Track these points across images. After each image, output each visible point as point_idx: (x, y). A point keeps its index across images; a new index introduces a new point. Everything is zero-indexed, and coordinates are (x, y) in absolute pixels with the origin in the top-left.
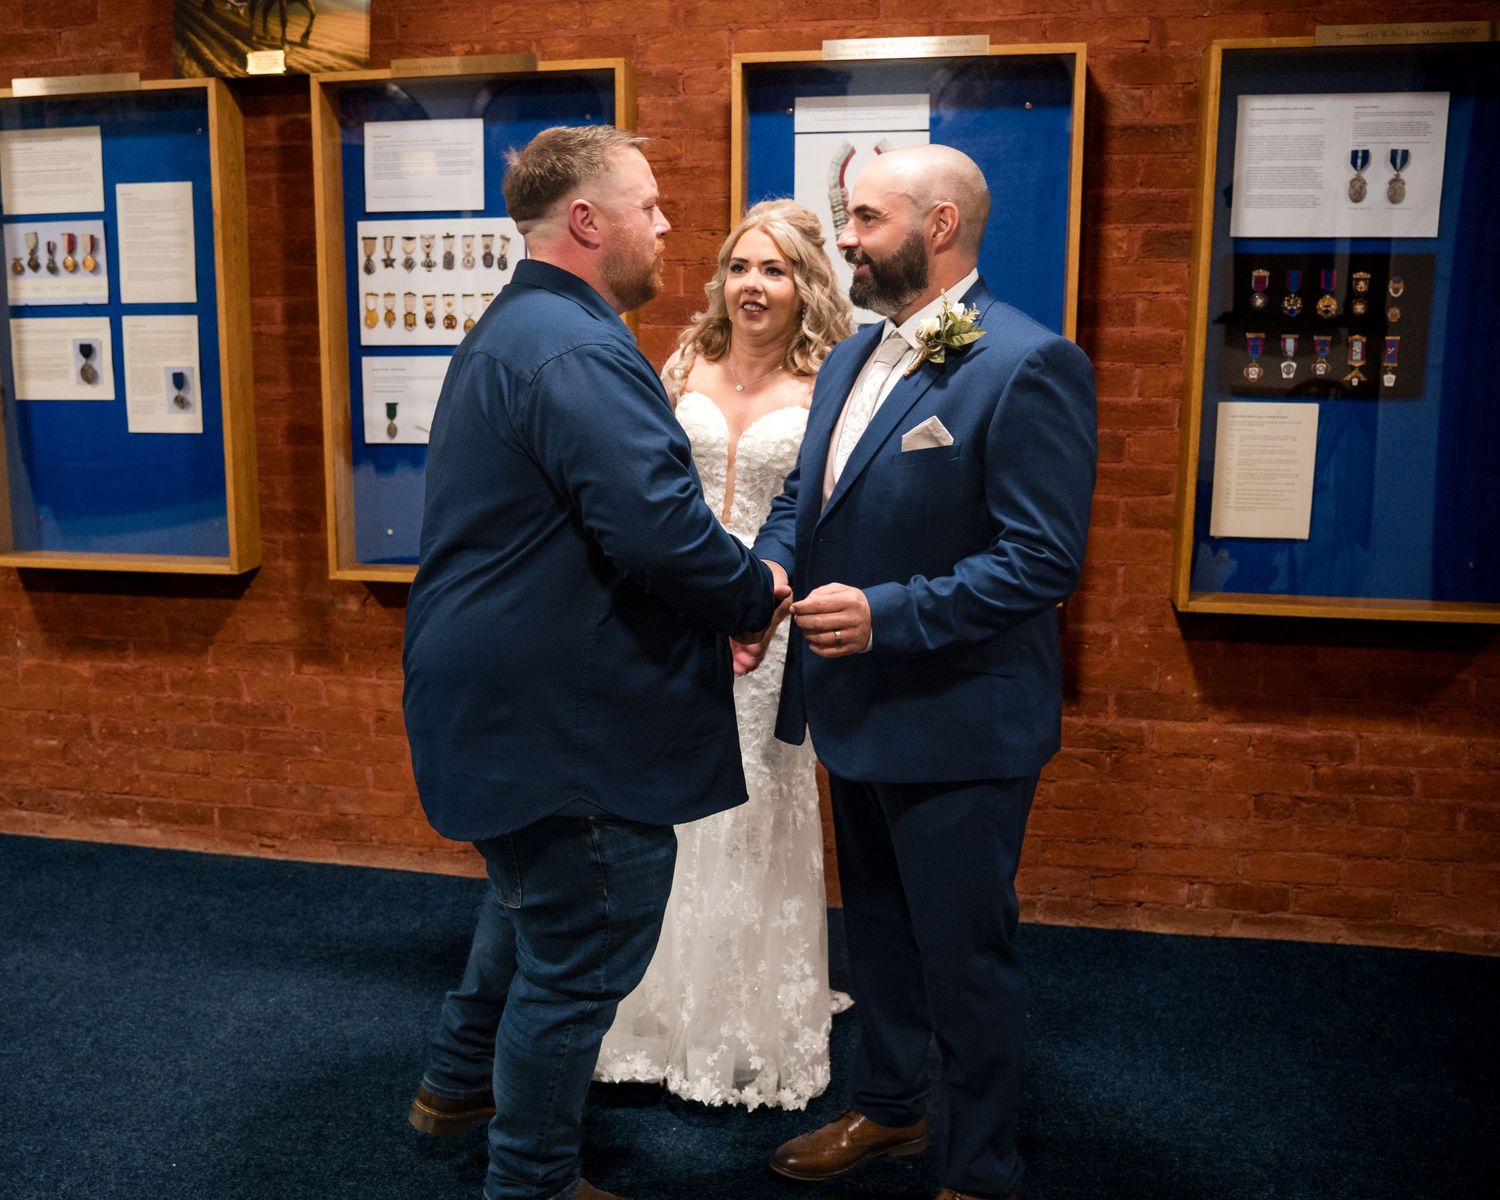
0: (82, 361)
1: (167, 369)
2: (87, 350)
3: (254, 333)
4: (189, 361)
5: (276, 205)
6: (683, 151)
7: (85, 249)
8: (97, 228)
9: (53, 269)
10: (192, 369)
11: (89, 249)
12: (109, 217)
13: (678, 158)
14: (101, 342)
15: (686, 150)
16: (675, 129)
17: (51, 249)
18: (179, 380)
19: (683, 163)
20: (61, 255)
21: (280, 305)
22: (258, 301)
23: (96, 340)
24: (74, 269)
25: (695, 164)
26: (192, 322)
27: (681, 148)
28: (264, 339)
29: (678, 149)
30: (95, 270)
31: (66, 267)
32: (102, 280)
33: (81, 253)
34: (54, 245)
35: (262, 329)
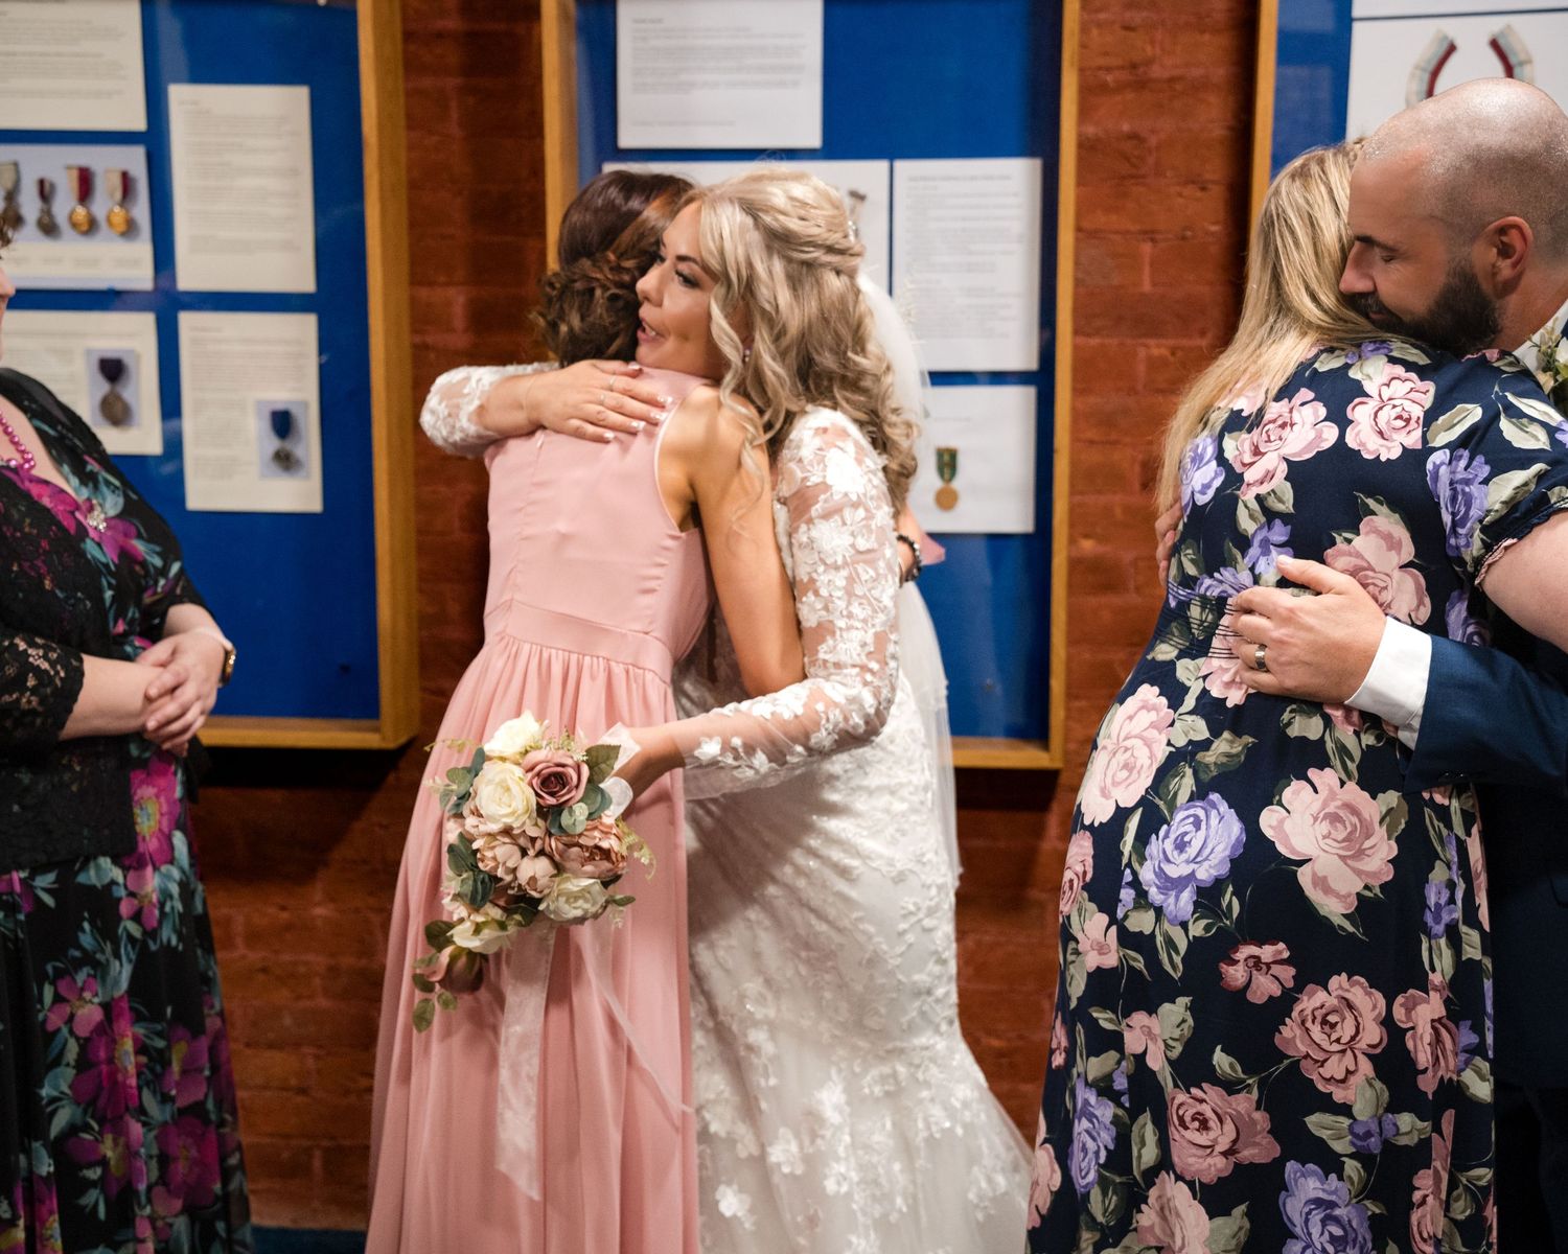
0: (104, 387)
1: (260, 404)
2: (113, 370)
3: (415, 346)
4: (302, 392)
5: (455, 130)
6: (1158, 51)
7: (112, 195)
8: (134, 159)
9: (49, 228)
10: (305, 405)
11: (118, 195)
12: (154, 140)
13: (1149, 62)
14: (138, 357)
15: (1163, 50)
16: (1145, 14)
17: (45, 192)
18: (282, 423)
19: (1156, 72)
20: (65, 204)
21: (461, 299)
22: (424, 293)
23: (132, 352)
24: (90, 228)
25: (1176, 72)
26: (304, 327)
27: (1153, 47)
28: (432, 356)
29: (1149, 49)
30: (129, 230)
31: (74, 225)
32: (142, 250)
33: (104, 202)
34: (53, 186)
35: (430, 339)
